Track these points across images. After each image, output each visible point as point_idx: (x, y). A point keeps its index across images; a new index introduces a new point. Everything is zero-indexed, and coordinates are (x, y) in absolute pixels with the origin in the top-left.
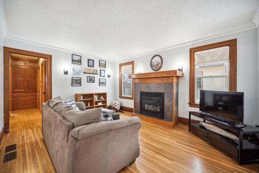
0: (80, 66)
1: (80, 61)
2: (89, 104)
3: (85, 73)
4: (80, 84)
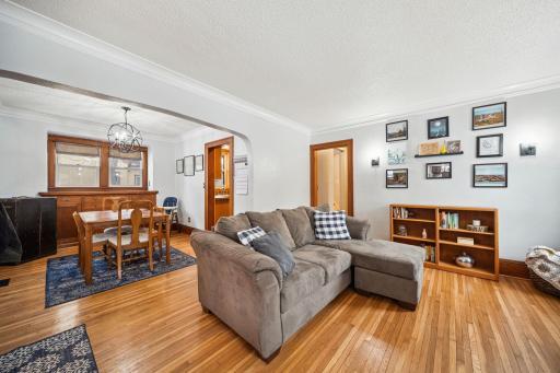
0: (405, 143)
1: (404, 134)
2: (424, 233)
3: (417, 156)
4: (406, 183)
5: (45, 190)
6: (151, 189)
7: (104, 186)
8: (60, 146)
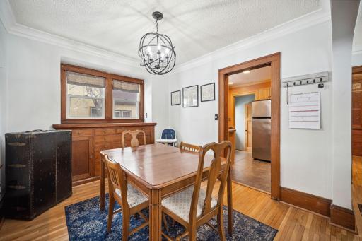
5: (58, 122)
6: (148, 120)
7: (108, 118)
8: (71, 76)
